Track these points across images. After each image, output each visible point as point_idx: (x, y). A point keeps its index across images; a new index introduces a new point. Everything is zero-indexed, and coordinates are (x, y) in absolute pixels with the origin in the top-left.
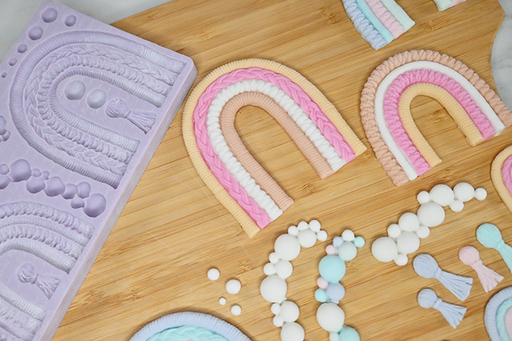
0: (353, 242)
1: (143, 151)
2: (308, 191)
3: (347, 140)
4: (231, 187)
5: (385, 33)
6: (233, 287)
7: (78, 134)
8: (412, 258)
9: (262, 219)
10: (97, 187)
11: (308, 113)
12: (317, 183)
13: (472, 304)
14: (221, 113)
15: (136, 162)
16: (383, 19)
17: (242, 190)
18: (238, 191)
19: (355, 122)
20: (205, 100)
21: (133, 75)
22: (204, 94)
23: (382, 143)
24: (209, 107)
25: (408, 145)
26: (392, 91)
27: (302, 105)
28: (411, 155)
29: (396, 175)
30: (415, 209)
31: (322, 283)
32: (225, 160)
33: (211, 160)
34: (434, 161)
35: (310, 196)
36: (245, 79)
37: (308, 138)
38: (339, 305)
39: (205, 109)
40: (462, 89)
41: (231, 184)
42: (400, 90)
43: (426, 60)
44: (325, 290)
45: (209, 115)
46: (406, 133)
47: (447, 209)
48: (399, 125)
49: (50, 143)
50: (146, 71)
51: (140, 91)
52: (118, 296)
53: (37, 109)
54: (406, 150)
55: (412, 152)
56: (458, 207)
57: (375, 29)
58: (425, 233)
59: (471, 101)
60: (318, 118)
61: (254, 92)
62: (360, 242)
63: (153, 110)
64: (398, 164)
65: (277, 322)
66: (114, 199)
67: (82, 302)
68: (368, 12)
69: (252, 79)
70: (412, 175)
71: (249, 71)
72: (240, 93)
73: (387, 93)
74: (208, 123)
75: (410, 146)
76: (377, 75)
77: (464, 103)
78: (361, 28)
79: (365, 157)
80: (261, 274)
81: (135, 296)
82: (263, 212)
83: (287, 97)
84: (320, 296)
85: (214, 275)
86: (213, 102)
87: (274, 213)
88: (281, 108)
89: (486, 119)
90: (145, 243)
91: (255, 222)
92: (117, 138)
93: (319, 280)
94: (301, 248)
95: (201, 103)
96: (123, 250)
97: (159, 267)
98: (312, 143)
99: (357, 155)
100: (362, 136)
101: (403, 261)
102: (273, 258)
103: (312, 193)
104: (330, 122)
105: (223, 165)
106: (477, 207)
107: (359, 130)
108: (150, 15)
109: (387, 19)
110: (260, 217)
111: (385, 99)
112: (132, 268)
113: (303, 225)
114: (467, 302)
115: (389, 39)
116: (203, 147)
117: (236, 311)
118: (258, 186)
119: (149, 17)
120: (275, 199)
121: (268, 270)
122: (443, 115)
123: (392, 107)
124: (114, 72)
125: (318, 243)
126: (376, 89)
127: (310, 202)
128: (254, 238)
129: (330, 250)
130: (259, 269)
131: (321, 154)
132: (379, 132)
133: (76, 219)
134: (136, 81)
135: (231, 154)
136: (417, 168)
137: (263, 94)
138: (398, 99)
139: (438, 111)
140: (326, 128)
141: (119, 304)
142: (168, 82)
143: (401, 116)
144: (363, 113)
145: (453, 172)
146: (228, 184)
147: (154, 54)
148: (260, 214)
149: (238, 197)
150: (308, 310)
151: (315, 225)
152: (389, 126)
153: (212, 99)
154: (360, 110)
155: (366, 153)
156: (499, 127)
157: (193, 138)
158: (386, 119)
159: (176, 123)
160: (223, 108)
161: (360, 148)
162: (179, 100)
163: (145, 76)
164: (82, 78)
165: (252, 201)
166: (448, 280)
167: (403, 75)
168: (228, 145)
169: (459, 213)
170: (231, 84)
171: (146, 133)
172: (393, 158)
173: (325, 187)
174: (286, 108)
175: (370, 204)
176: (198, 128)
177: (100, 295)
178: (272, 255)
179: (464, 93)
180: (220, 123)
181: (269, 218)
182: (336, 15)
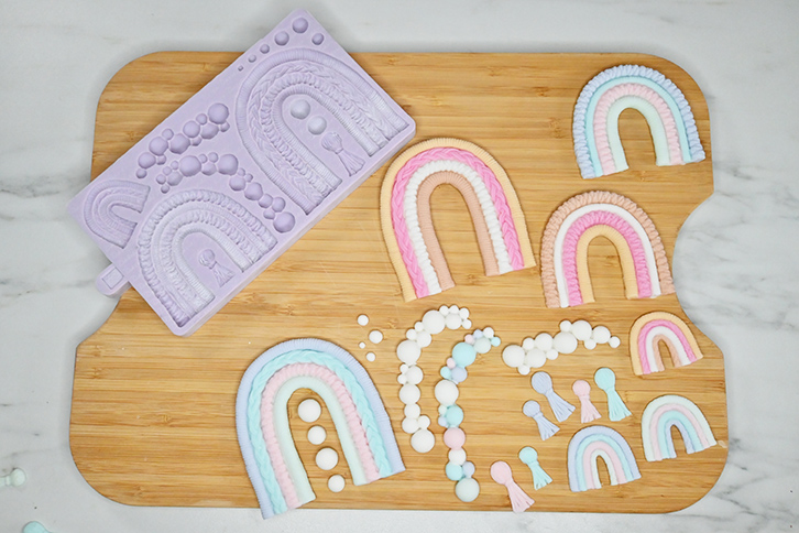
0: (490, 340)
1: (342, 192)
2: (470, 281)
3: (522, 251)
4: (407, 251)
5: (598, 166)
6: (376, 337)
7: (289, 151)
8: (534, 372)
9: (422, 290)
10: (291, 207)
11: (499, 213)
12: (482, 277)
13: (566, 427)
14: (423, 182)
15: (332, 198)
16: (602, 153)
17: (414, 259)
18: (411, 258)
19: (536, 237)
20: (413, 164)
21: (357, 115)
22: (414, 159)
23: (551, 266)
24: (414, 173)
25: (572, 277)
26: (580, 223)
27: (496, 203)
28: (571, 286)
29: (551, 298)
30: (555, 333)
31: (451, 363)
32: (410, 227)
33: (398, 222)
34: (588, 298)
35: (471, 287)
36: (456, 159)
37: (490, 236)
38: (457, 386)
39: (410, 173)
40: (641, 246)
41: (407, 249)
42: (587, 225)
43: (622, 207)
44: (451, 369)
45: (411, 180)
46: (576, 265)
47: (581, 344)
48: (572, 255)
49: (261, 149)
50: (369, 116)
51: (357, 133)
52: (275, 307)
53: (259, 112)
54: (568, 279)
55: (573, 284)
56: (590, 345)
57: (590, 159)
58: (553, 356)
59: (644, 260)
60: (505, 222)
61: (459, 175)
62: (496, 342)
63: (365, 156)
64: (556, 289)
65: (402, 380)
66: (303, 224)
67: (244, 299)
68: (591, 141)
69: (462, 162)
70: (565, 304)
71: (462, 153)
72: (446, 171)
73: (574, 223)
74: (408, 187)
76: (573, 203)
77: (637, 259)
78: (579, 154)
79: (532, 272)
80: (403, 337)
81: (290, 312)
82: (425, 285)
83: (486, 191)
84: (445, 372)
85: (363, 321)
86: (420, 170)
87: (434, 289)
88: (478, 199)
89: (649, 280)
90: (314, 271)
91: (415, 290)
92: (321, 169)
93: (450, 359)
94: (446, 327)
95: (408, 166)
96: (294, 269)
97: (319, 296)
98: (491, 241)
99: (526, 267)
100: (537, 252)
101: (525, 371)
102: (418, 325)
103: (473, 284)
104: (515, 229)
105: (406, 230)
106: (606, 352)
107: (537, 246)
108: (393, 58)
109: (605, 155)
110: (421, 287)
111: (571, 228)
112: (296, 287)
113: (454, 309)
114: (562, 424)
115: (599, 174)
116: (395, 207)
117: (371, 357)
118: (430, 261)
119: (390, 61)
120: (440, 277)
121: (411, 334)
122: (615, 261)
123: (573, 238)
124: (340, 105)
125: (461, 329)
126: (567, 216)
127: (468, 291)
128: (409, 304)
129: (469, 338)
130: (403, 331)
131: (495, 254)
132: (553, 255)
133: (263, 228)
134: (357, 121)
135: (417, 223)
136: (571, 299)
137: (466, 180)
138: (582, 232)
139: (612, 257)
140: (509, 233)
141: (274, 313)
142: (387, 135)
143: (578, 249)
144: (546, 233)
145: (601, 314)
146: (404, 249)
147: (381, 103)
148: (422, 285)
149: (409, 263)
150: (431, 380)
151: (465, 313)
152: (564, 253)
153: (419, 167)
154: (545, 229)
155: (534, 268)
156: (656, 292)
157: (390, 195)
158: (564, 246)
159: (379, 175)
160: (426, 179)
161: (530, 262)
162: (390, 156)
163: (368, 120)
164: (310, 100)
165: (419, 272)
166: (556, 401)
167: (596, 213)
168: (418, 214)
169: (589, 350)
170: (442, 159)
171: (350, 175)
172: (555, 282)
173: (487, 283)
174: (481, 201)
175: (520, 314)
176: (397, 188)
177: (261, 300)
178: (418, 323)
179: (641, 250)
180: (418, 191)
181: (428, 292)
182: (563, 131)
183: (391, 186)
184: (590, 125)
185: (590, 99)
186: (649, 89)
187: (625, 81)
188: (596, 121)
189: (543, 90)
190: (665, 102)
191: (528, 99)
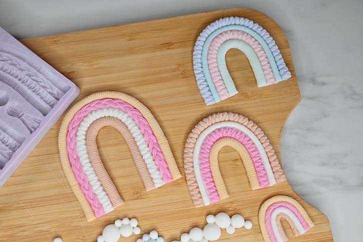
0: (156, 240)
2: (136, 196)
3: (170, 168)
4: (84, 185)
5: (215, 95)
9: (98, 212)
11: (148, 142)
12: (143, 192)
16: (217, 85)
17: (89, 188)
18: (87, 188)
19: (178, 155)
20: (80, 116)
21: (33, 85)
22: (79, 112)
23: (192, 176)
24: (81, 122)
25: (209, 181)
26: (209, 140)
27: (145, 135)
28: (210, 189)
29: (196, 200)
30: (203, 226)
32: (83, 164)
33: (74, 161)
34: (224, 196)
35: (136, 201)
36: (111, 107)
37: (144, 161)
39: (78, 124)
40: (256, 150)
41: (83, 182)
42: (214, 140)
43: (237, 122)
45: (80, 128)
46: (211, 172)
48: (207, 165)
50: (42, 84)
51: (35, 99)
54: (207, 184)
55: (211, 187)
56: (231, 231)
57: (209, 90)
59: (260, 159)
60: (154, 148)
61: (115, 118)
63: (40, 117)
64: (200, 193)
68: (208, 77)
69: (115, 109)
70: (207, 202)
71: (115, 102)
72: (105, 117)
73: (205, 140)
74: (78, 134)
75: (210, 182)
76: (202, 125)
77: (255, 160)
78: (201, 87)
82: (100, 206)
83: (137, 128)
86: (85, 119)
87: (108, 209)
88: (131, 134)
89: (266, 174)
90: (17, 209)
91: (94, 212)
92: (11, 130)
94: (121, 236)
95: (76, 118)
97: (22, 229)
98: (146, 165)
99: (174, 179)
102: (100, 239)
103: (138, 199)
104: (162, 152)
105: (81, 166)
106: (244, 233)
107: (180, 161)
108: (56, 39)
109: (220, 86)
110: (97, 210)
111: (203, 144)
113: (126, 221)
115: (218, 101)
116: (70, 151)
118: (102, 188)
119: (55, 41)
120: (111, 199)
122: (239, 163)
123: (205, 152)
124: (20, 80)
125: (133, 235)
126: (199, 136)
127: (135, 206)
128: (91, 222)
131: (150, 174)
132: (193, 167)
134: (34, 90)
135: (88, 161)
136: (211, 199)
137: (121, 121)
138: (212, 146)
139: (237, 160)
140: (158, 156)
142: (57, 96)
143: (211, 159)
144: (186, 151)
145: (235, 205)
146: (81, 182)
148: (98, 208)
149: (86, 192)
151: (134, 222)
152: (201, 164)
153: (85, 117)
154: (184, 148)
155: (181, 179)
156: (273, 182)
157: (65, 143)
158: (200, 159)
160: (91, 125)
161: (177, 176)
162: (61, 113)
163: (41, 88)
167: (219, 130)
168: (88, 153)
169: (231, 235)
170: (100, 109)
171: (31, 132)
172: (198, 187)
173: (148, 196)
174: (134, 135)
175: (175, 215)
176: (69, 136)
178: (100, 237)
179: (257, 153)
180: (86, 135)
181: (104, 212)
182: (187, 73)
183: (65, 135)
184: (205, 65)
185: (203, 46)
186: (243, 33)
187: (226, 29)
188: (209, 62)
189: (168, 45)
190: (256, 40)
191: (159, 53)
